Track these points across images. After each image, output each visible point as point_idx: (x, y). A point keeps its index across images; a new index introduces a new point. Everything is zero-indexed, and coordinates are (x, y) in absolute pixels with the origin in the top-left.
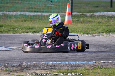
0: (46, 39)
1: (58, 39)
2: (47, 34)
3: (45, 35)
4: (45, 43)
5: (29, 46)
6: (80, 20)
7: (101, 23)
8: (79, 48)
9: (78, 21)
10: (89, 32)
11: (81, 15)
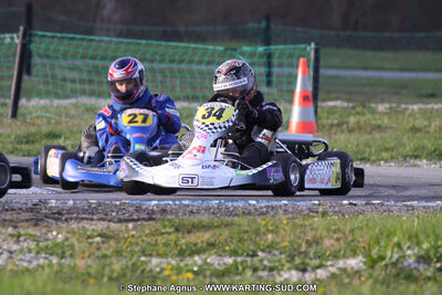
6: (347, 123)
7: (419, 130)
9: (340, 125)
10: (366, 155)
11: (354, 107)
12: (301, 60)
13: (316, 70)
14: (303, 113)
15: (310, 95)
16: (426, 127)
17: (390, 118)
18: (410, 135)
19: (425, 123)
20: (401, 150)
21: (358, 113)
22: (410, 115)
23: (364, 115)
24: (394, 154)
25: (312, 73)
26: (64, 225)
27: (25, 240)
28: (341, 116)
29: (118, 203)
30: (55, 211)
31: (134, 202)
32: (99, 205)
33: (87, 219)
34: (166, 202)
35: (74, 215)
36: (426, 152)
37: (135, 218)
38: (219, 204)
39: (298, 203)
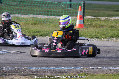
0: (56, 43)
1: (68, 44)
2: (57, 38)
3: (55, 38)
4: (55, 47)
5: (38, 50)
6: (93, 24)
7: (113, 27)
8: (90, 53)
9: (90, 25)
10: (98, 36)
11: (95, 19)
12: (80, 6)
13: (84, 9)
14: (80, 22)
15: (82, 16)
16: (115, 26)
17: (105, 22)
18: (111, 28)
19: (115, 24)
20: (108, 35)
21: (96, 21)
22: (111, 21)
23: (98, 21)
24: (106, 36)
25: (82, 10)
26: (8, 77)
28: (91, 22)
29: (24, 68)
30: (5, 72)
31: (28, 68)
32: (18, 69)
33: (14, 75)
34: (38, 68)
35: (11, 73)
36: (115, 35)
37: (29, 74)
38: (53, 69)
39: (77, 68)
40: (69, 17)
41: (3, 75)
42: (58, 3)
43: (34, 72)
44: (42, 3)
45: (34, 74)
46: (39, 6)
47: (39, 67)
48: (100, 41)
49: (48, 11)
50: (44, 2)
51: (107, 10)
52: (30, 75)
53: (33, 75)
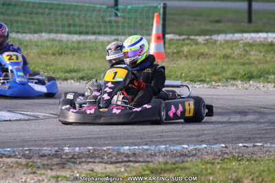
2: (113, 83)
6: (183, 52)
7: (229, 57)
9: (178, 53)
11: (183, 40)
12: (156, 14)
13: (164, 20)
14: (157, 47)
15: (161, 36)
16: (231, 54)
19: (230, 51)
20: (224, 74)
21: (188, 44)
23: (191, 45)
25: (161, 22)
27: (62, 180)
28: (177, 46)
29: (105, 149)
30: (70, 156)
31: (115, 148)
32: (95, 150)
33: (92, 162)
34: (134, 147)
35: (84, 160)
36: (240, 75)
37: (120, 160)
38: (166, 148)
39: (213, 147)
40: (141, 39)
41: (70, 164)
42: (108, 7)
43: (127, 156)
44: (55, 7)
45: (131, 159)
46: (49, 14)
47: (136, 145)
48: (210, 88)
49: (69, 25)
50: (53, 4)
51: (195, 20)
52: (122, 162)
53: (129, 161)
